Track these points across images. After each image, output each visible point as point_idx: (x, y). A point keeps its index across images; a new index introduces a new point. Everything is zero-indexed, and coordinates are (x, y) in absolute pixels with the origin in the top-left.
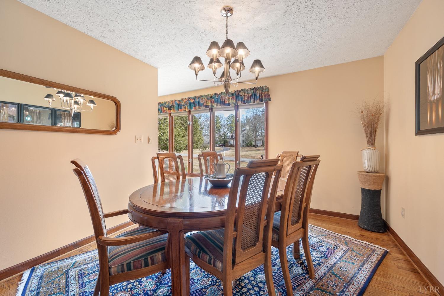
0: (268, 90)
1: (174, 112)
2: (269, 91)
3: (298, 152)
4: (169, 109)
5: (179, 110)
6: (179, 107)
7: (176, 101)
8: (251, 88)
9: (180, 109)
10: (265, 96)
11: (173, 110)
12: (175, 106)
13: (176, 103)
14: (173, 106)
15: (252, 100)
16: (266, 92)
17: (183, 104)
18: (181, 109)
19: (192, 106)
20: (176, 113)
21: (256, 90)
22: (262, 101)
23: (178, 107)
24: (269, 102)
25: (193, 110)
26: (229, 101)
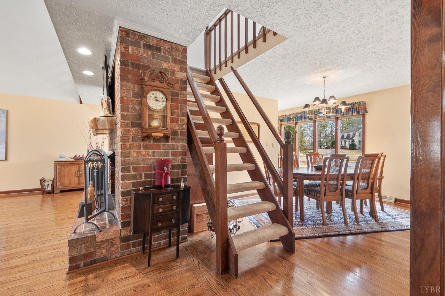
0: (364, 104)
1: (284, 124)
2: (365, 105)
3: (383, 153)
4: (280, 122)
5: (288, 122)
7: (286, 115)
8: (349, 104)
9: (289, 122)
10: (361, 109)
11: (284, 122)
12: (285, 119)
13: (286, 117)
14: (284, 119)
15: (350, 113)
16: (363, 106)
17: (291, 118)
18: (290, 121)
19: (299, 119)
20: (286, 124)
21: (353, 105)
22: (359, 113)
23: (288, 120)
24: (366, 114)
25: (299, 121)
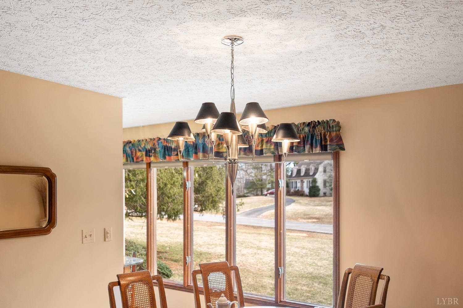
0: (337, 128)
1: (156, 161)
2: (339, 131)
3: (382, 269)
4: (146, 156)
5: (165, 158)
6: (167, 152)
7: (160, 139)
8: (304, 123)
9: (167, 157)
10: (331, 140)
11: (155, 157)
12: (158, 150)
13: (161, 145)
14: (155, 150)
15: (307, 147)
16: (334, 133)
17: (173, 147)
18: (169, 155)
19: (191, 153)
20: (160, 162)
21: (314, 127)
22: (326, 150)
23: (165, 151)
24: (342, 152)
25: (192, 159)
26: (262, 146)
